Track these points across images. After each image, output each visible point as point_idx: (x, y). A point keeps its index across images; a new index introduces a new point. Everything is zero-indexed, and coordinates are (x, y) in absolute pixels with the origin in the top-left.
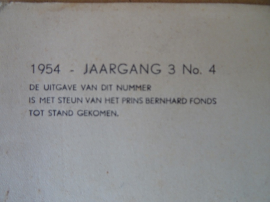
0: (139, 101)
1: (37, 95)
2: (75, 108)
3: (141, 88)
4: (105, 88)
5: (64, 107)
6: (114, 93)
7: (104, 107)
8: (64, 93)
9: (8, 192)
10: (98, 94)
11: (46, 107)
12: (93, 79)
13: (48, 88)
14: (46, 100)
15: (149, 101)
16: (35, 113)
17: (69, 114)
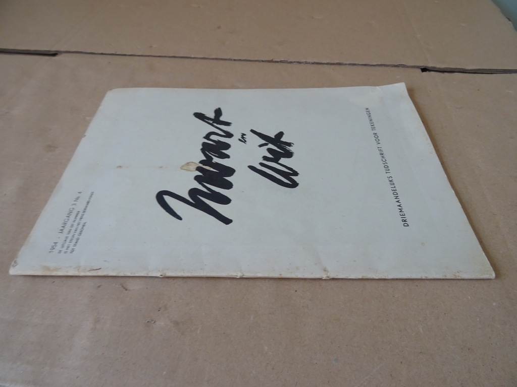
0: (83, 215)
1: (64, 249)
2: (76, 236)
3: (77, 214)
4: (72, 226)
5: (74, 241)
6: (75, 224)
7: (80, 226)
8: (68, 240)
9: (105, 261)
10: (73, 229)
11: (71, 247)
12: (66, 231)
13: (63, 246)
14: (68, 247)
15: (84, 212)
16: (73, 251)
17: (78, 239)
